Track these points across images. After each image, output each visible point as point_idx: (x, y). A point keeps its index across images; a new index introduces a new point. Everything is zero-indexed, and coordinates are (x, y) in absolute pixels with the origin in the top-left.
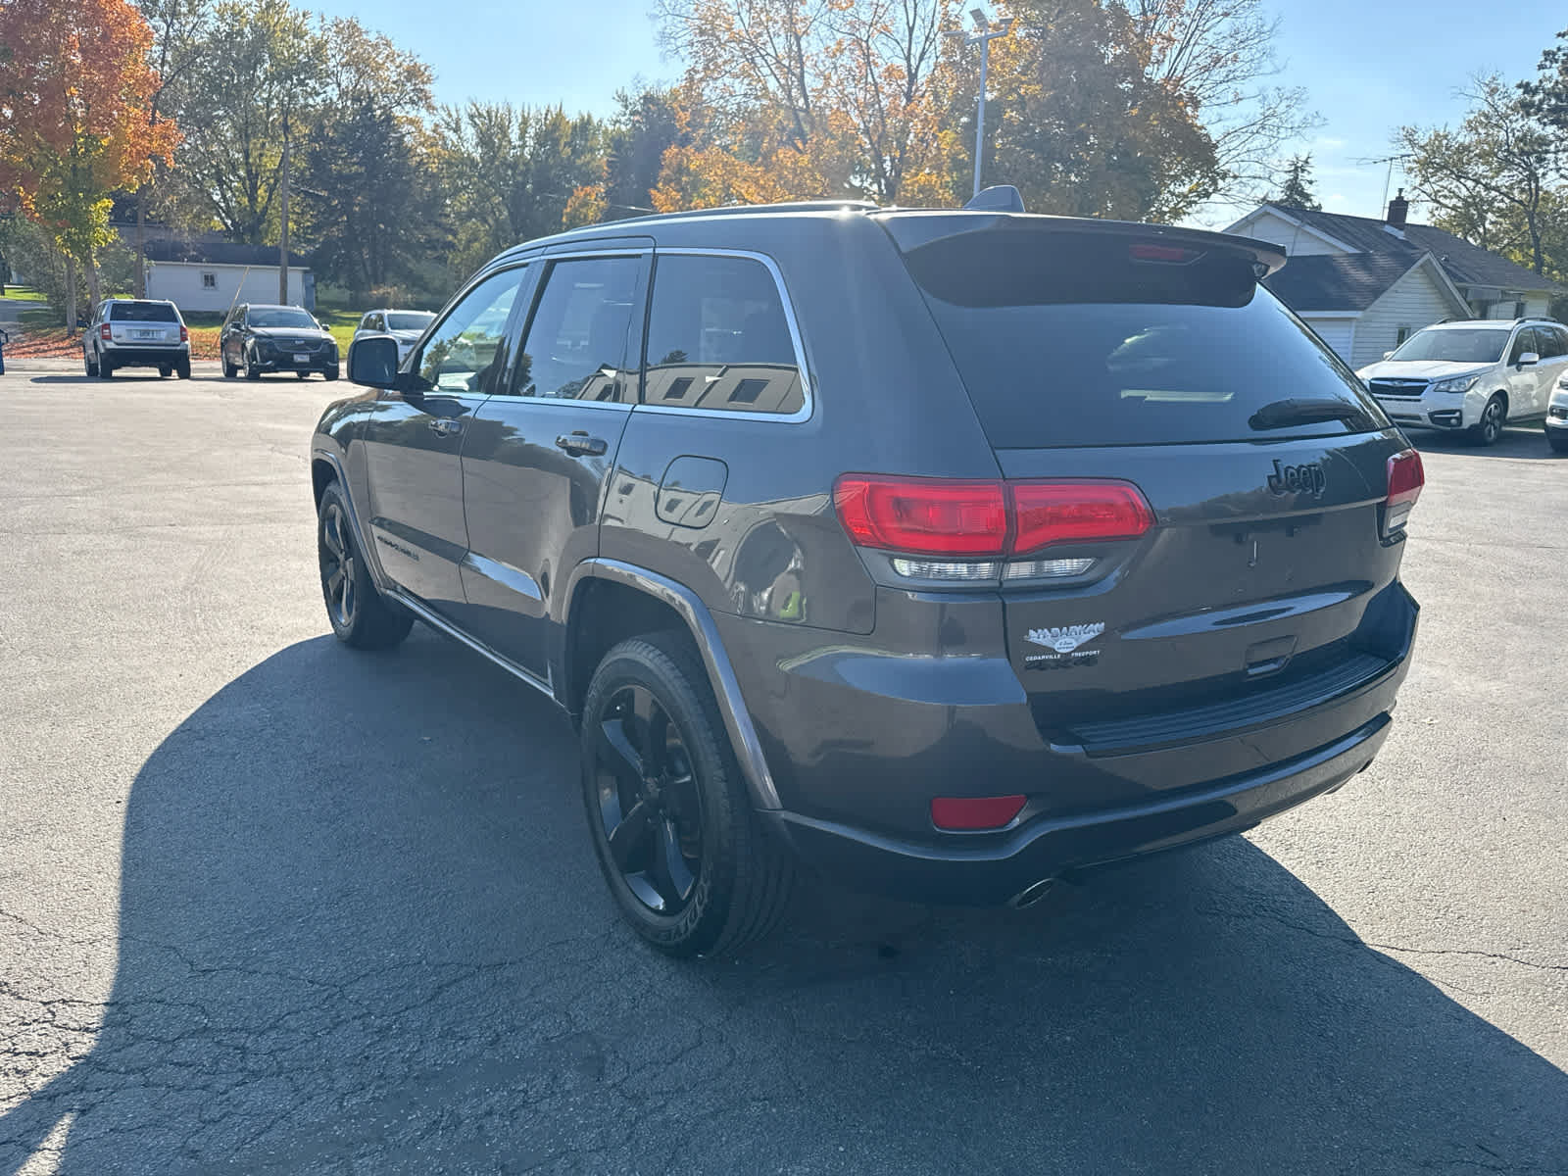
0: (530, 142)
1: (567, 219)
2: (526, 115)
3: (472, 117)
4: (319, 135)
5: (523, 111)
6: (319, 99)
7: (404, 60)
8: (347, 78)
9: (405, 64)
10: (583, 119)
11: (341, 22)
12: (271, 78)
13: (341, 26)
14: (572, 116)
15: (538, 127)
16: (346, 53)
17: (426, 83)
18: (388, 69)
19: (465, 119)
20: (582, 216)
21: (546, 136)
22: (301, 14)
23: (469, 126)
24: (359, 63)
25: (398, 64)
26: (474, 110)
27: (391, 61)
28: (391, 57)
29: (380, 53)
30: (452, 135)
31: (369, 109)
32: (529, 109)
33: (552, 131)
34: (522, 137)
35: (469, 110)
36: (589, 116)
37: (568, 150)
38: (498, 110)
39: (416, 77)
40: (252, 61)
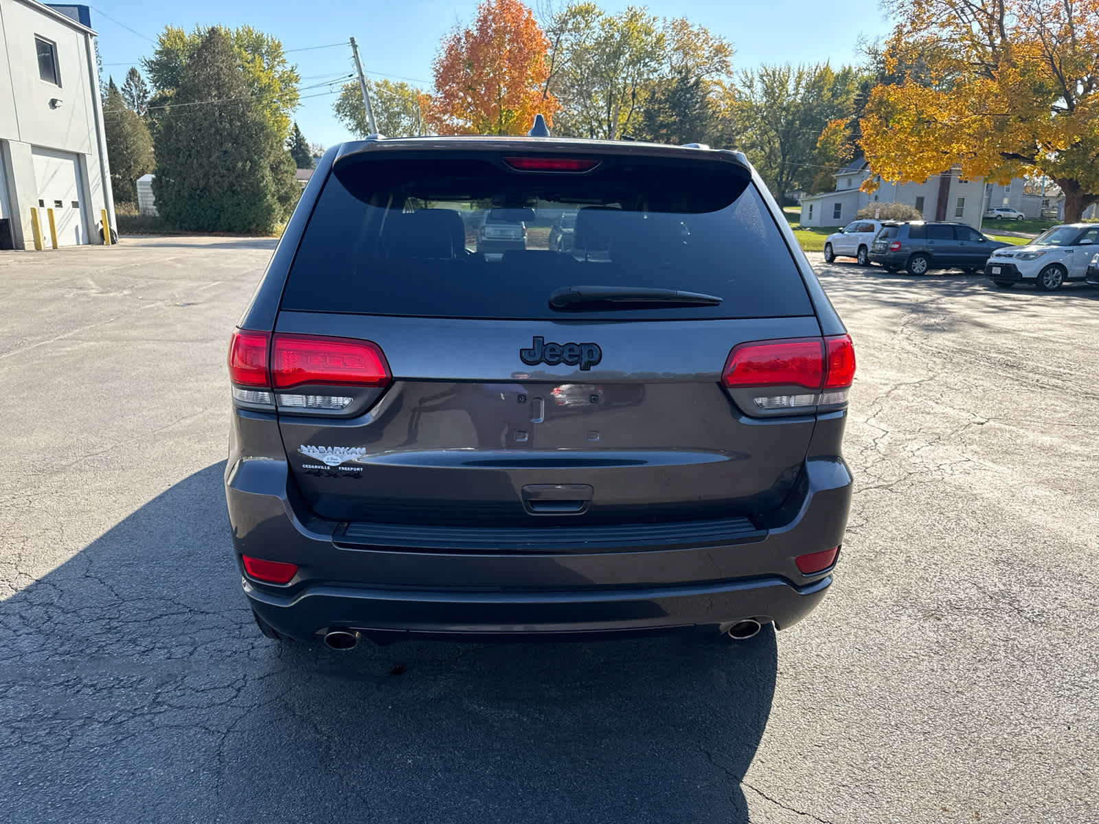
0: (802, 91)
1: (820, 144)
2: (801, 70)
3: (761, 76)
4: (652, 99)
5: (799, 69)
6: (656, 75)
7: (715, 42)
8: (676, 59)
9: (715, 45)
10: (844, 71)
11: (677, 21)
12: (628, 64)
13: (676, 24)
14: (836, 69)
15: (808, 79)
16: (677, 41)
17: (728, 56)
18: (704, 49)
19: (757, 78)
20: (832, 141)
21: (813, 85)
22: (652, 19)
23: (759, 83)
24: (684, 49)
25: (710, 45)
26: (764, 71)
27: (706, 44)
28: (706, 41)
29: (699, 39)
30: (747, 91)
31: (686, 78)
32: (804, 67)
33: (818, 82)
34: (796, 89)
35: (760, 71)
36: (850, 68)
37: (830, 94)
38: (780, 69)
39: (721, 52)
40: (617, 54)
